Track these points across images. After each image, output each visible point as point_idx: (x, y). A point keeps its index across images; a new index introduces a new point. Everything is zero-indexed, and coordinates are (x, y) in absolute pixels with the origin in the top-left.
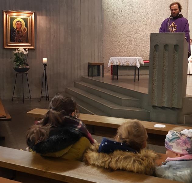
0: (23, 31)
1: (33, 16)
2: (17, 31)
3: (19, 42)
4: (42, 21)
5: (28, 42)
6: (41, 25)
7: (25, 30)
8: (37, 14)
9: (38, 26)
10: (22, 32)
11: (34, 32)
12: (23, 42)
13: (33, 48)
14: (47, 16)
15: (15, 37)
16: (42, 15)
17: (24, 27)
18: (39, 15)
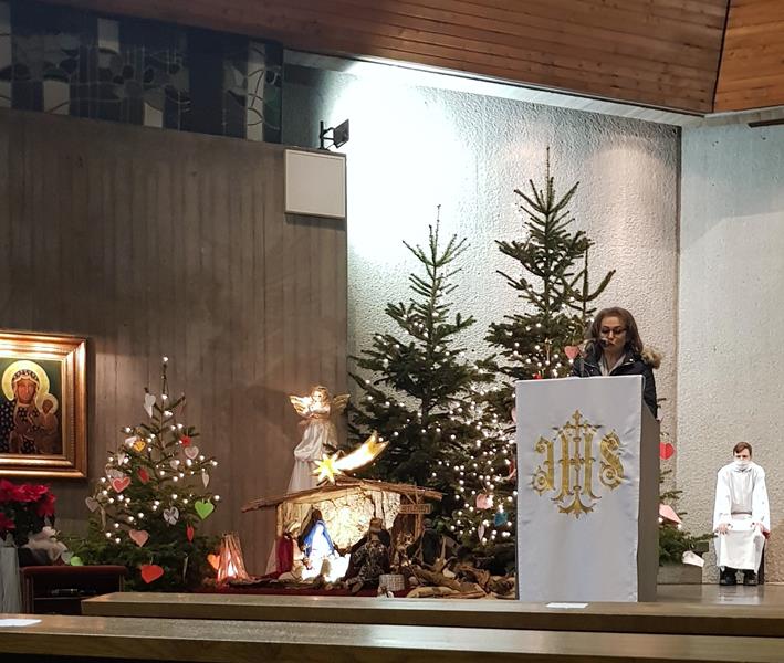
0: (41, 411)
1: (81, 352)
2: (17, 409)
3: (24, 452)
4: (115, 372)
6: (111, 388)
7: (48, 405)
8: (98, 345)
9: (99, 391)
10: (36, 412)
11: (82, 416)
12: (39, 454)
13: (79, 474)
14: (133, 354)
16: (116, 353)
17: (47, 395)
18: (105, 351)
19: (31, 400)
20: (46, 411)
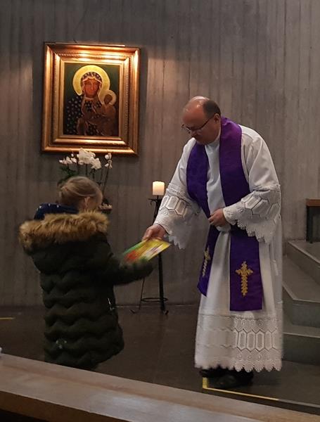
0: (103, 103)
1: (135, 59)
2: (84, 102)
3: (89, 134)
4: (163, 74)
5: (117, 136)
6: (159, 86)
8: (150, 53)
9: (150, 88)
10: (99, 104)
11: (135, 107)
12: (101, 135)
13: (130, 151)
14: (178, 59)
15: (77, 120)
16: (164, 58)
17: (108, 90)
18: (155, 57)
19: (95, 95)
20: (106, 103)
